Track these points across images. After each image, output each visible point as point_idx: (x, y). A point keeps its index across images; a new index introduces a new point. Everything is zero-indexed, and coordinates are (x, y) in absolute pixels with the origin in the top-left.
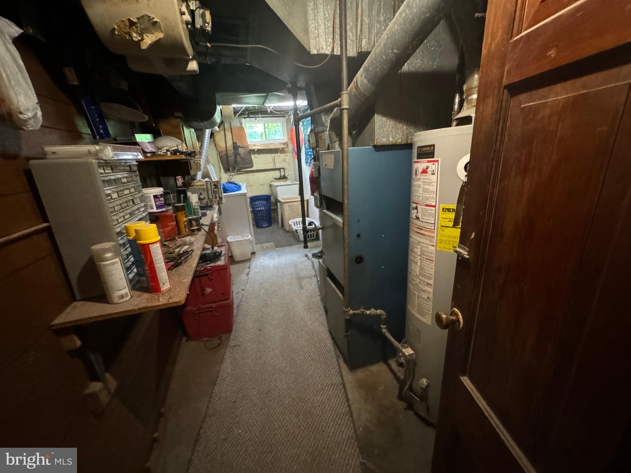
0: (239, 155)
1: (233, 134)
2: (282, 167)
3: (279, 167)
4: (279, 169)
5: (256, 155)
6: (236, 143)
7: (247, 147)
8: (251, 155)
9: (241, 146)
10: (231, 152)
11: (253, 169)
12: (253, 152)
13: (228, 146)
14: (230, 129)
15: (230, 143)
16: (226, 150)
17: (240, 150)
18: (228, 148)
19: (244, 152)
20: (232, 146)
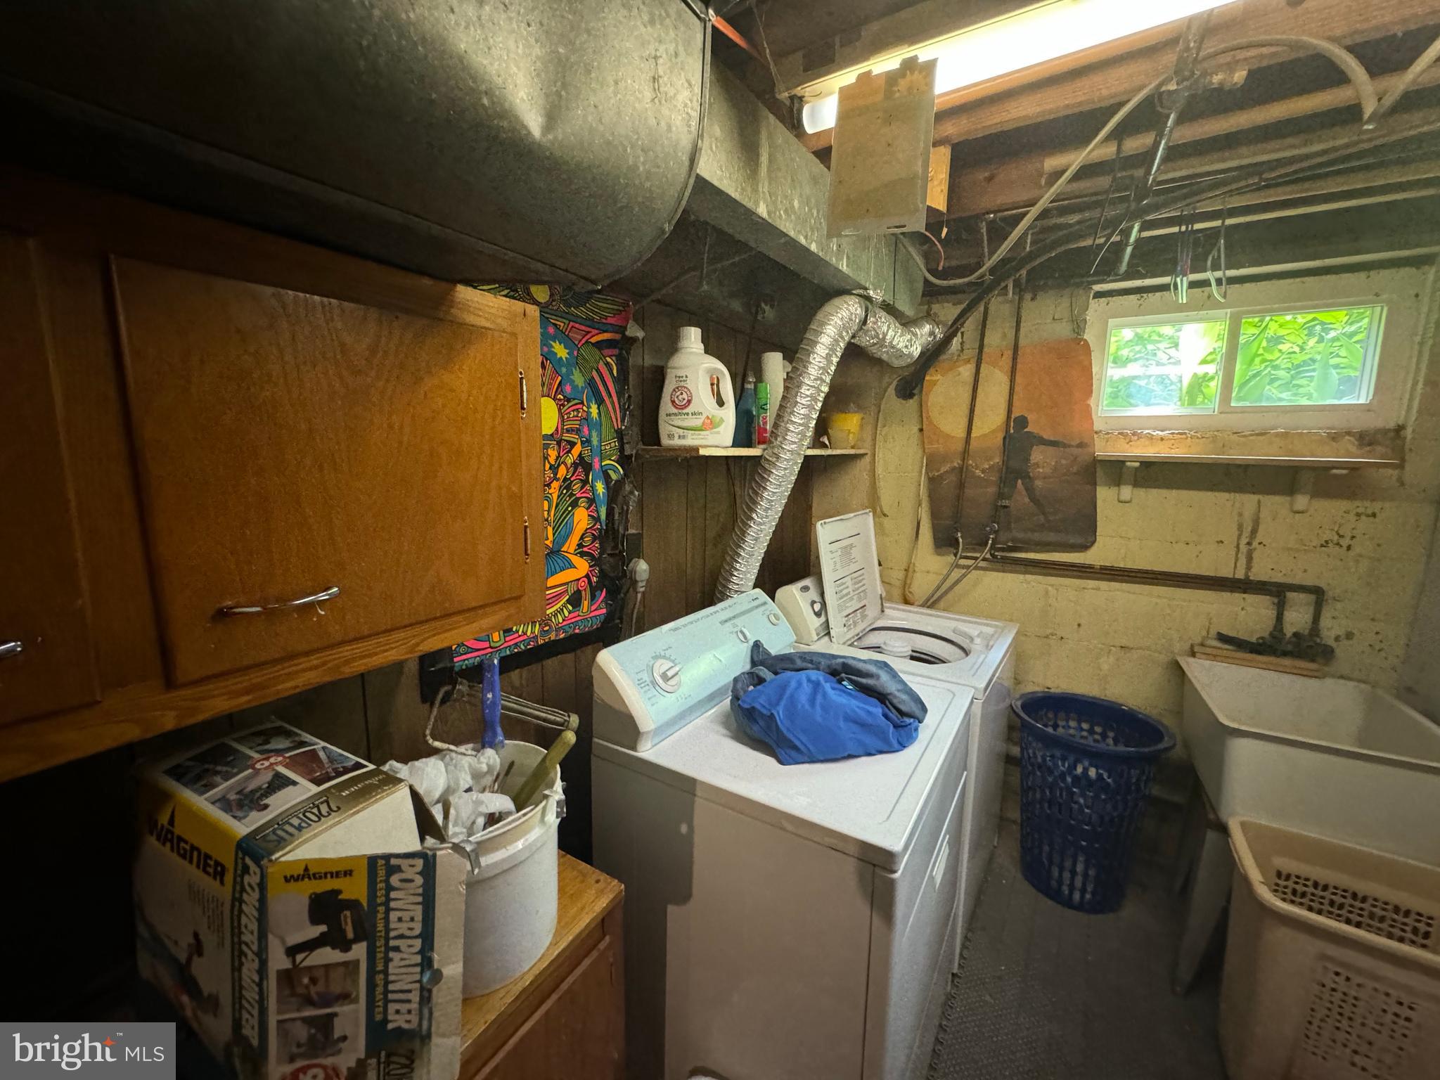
0: (1026, 477)
1: (1019, 379)
2: (1309, 581)
3: (1278, 578)
4: (1278, 592)
5: (1126, 491)
6: (1022, 422)
7: (1081, 445)
8: (1095, 484)
9: (1047, 435)
10: (986, 464)
11: (1090, 557)
12: (1117, 471)
13: (973, 435)
14: (1009, 354)
15: (991, 421)
16: (965, 453)
17: (1037, 455)
18: (973, 444)
19: (1055, 469)
20: (1001, 436)
